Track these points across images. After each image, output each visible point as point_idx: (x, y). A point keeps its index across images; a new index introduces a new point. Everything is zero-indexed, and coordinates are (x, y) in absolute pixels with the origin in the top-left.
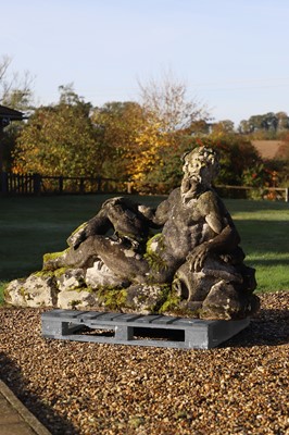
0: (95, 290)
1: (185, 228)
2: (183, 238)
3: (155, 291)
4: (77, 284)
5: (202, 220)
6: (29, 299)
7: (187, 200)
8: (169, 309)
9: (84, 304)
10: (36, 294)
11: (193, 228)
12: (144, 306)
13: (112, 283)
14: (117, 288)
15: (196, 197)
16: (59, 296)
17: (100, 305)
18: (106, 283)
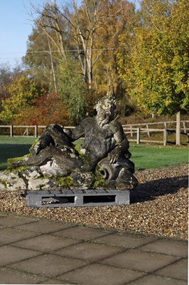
0: (51, 178)
1: (104, 140)
2: (103, 146)
3: (88, 176)
4: (39, 175)
5: (112, 136)
6: (10, 186)
7: (103, 125)
8: (99, 185)
9: (47, 186)
10: (14, 183)
11: (108, 140)
12: (85, 185)
13: (62, 173)
14: (64, 176)
15: (108, 123)
16: (29, 182)
17: (58, 186)
18: (58, 173)
